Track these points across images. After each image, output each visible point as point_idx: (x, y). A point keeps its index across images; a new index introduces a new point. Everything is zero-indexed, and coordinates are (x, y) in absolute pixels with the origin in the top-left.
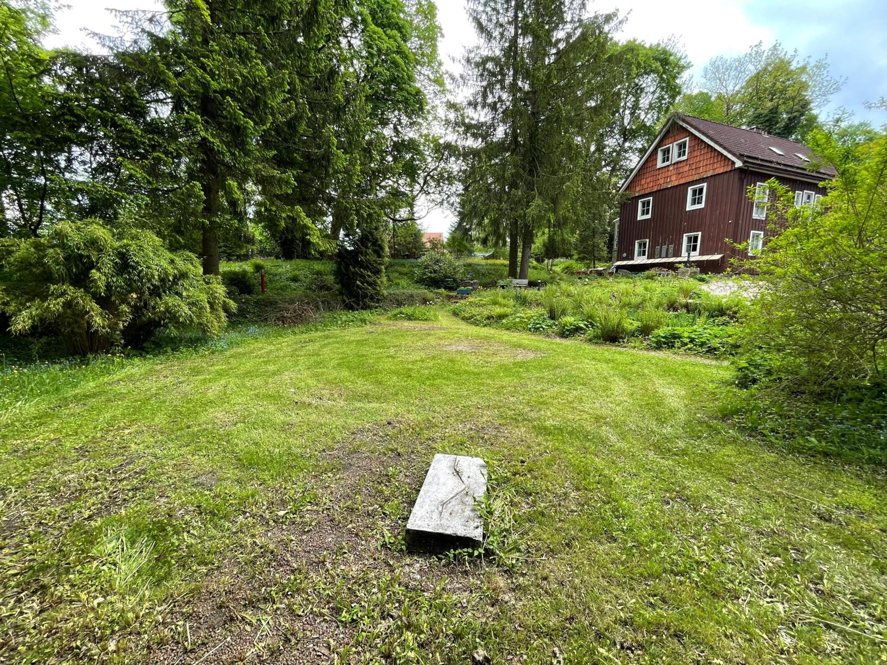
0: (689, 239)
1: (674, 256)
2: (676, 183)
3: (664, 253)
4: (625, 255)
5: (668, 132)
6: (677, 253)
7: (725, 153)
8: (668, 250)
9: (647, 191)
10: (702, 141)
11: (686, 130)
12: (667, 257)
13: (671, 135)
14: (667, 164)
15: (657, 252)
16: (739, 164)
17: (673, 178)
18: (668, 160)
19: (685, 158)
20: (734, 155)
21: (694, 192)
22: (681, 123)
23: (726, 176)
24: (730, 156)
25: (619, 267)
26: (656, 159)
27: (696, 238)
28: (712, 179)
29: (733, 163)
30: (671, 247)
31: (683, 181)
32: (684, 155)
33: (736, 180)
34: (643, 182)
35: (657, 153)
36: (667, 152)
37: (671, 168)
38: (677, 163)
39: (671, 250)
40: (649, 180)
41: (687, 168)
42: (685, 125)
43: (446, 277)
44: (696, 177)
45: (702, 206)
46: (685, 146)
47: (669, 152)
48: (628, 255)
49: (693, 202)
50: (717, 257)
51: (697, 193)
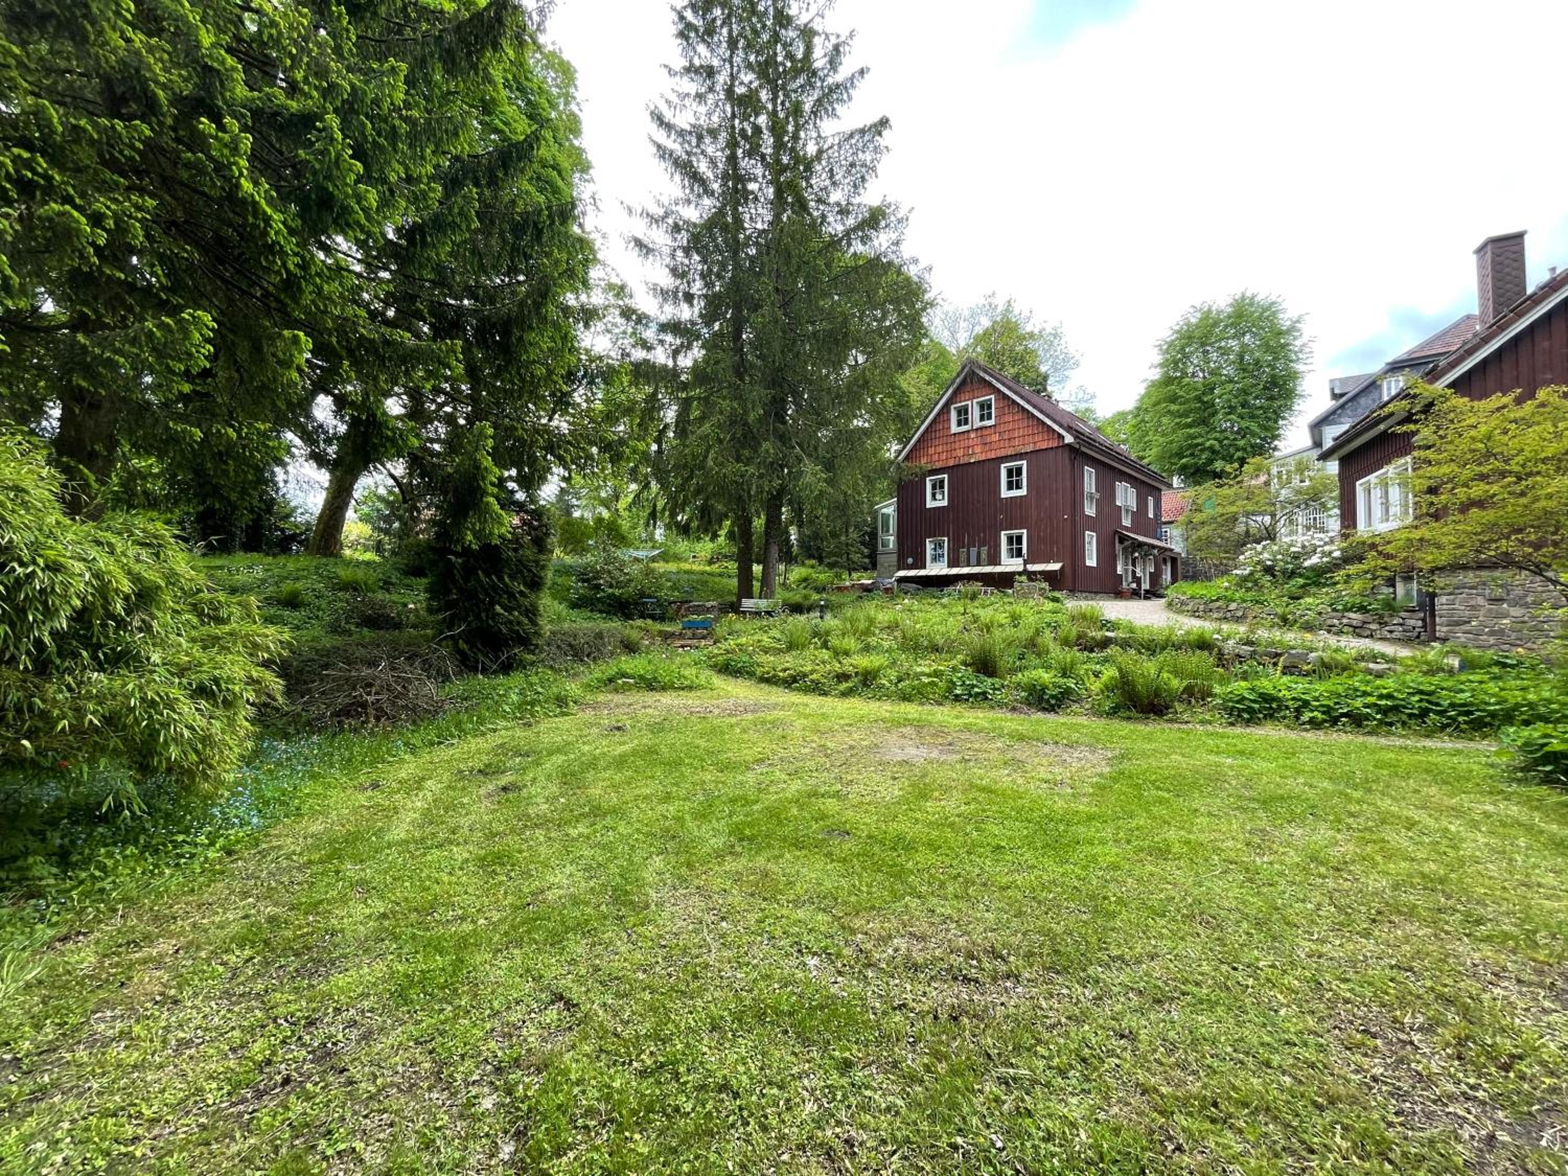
0: (1010, 539)
1: (989, 564)
2: (983, 457)
3: (973, 559)
4: (910, 560)
5: (964, 382)
6: (995, 560)
7: (1049, 422)
8: (979, 554)
9: (938, 465)
10: (1014, 402)
11: (990, 384)
12: (978, 564)
13: (968, 388)
14: (964, 428)
15: (963, 557)
16: (1069, 439)
17: (978, 449)
18: (966, 423)
19: (991, 422)
20: (1061, 426)
21: (1010, 472)
22: (982, 374)
23: (1052, 453)
24: (1056, 427)
25: (901, 580)
26: (949, 420)
27: (1019, 539)
28: (1034, 456)
29: (1061, 437)
30: (984, 550)
31: (992, 455)
32: (989, 418)
33: (1067, 462)
34: (931, 451)
35: (949, 412)
36: (963, 412)
37: (973, 435)
38: (981, 428)
39: (984, 556)
40: (940, 449)
41: (996, 438)
42: (987, 378)
43: (642, 595)
44: (1010, 452)
45: (1023, 492)
46: (990, 407)
47: (966, 413)
48: (915, 561)
49: (1010, 487)
50: (1056, 566)
51: (1014, 473)
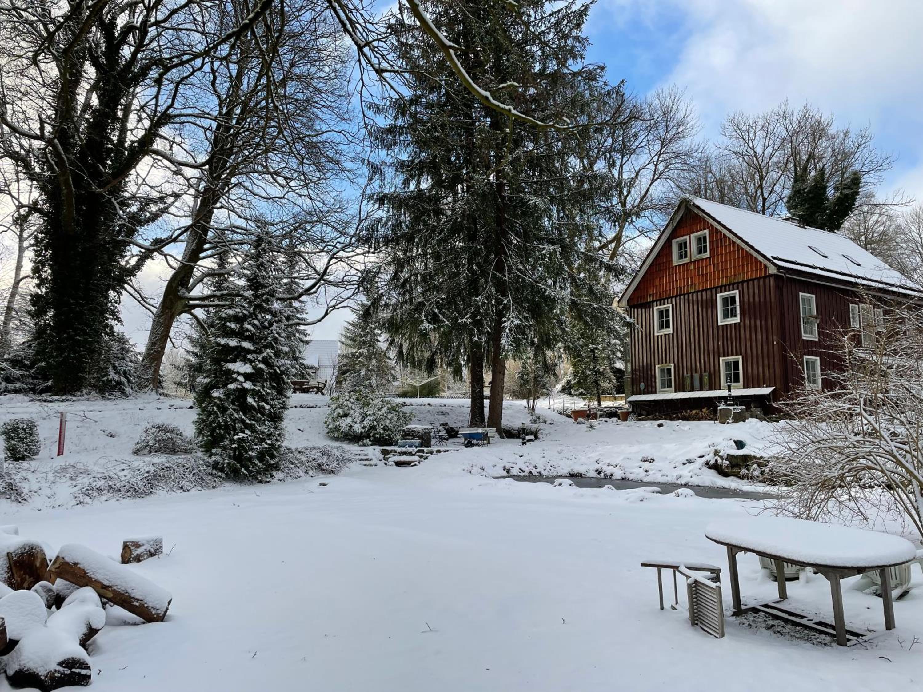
0: (728, 365)
1: (710, 389)
2: (701, 287)
3: (697, 384)
4: (642, 387)
5: (681, 220)
6: (715, 384)
7: (754, 254)
8: (701, 379)
9: (663, 296)
10: (725, 235)
11: (703, 220)
12: (701, 388)
13: (686, 224)
14: (687, 260)
15: (688, 382)
16: (774, 269)
17: (696, 281)
18: (686, 256)
19: (707, 255)
20: (765, 257)
21: (725, 301)
22: (695, 211)
23: (760, 283)
24: (762, 258)
26: (671, 253)
27: (736, 365)
28: (745, 286)
29: (766, 267)
30: (706, 375)
31: (708, 285)
32: (705, 251)
33: (773, 287)
34: (656, 282)
35: (670, 246)
36: (683, 246)
37: (692, 267)
38: (699, 260)
39: (705, 380)
40: (663, 281)
41: (711, 269)
42: (700, 214)
44: (724, 282)
45: (737, 320)
46: (705, 241)
47: (686, 247)
48: (646, 386)
49: (726, 316)
50: (766, 391)
51: (729, 302)
